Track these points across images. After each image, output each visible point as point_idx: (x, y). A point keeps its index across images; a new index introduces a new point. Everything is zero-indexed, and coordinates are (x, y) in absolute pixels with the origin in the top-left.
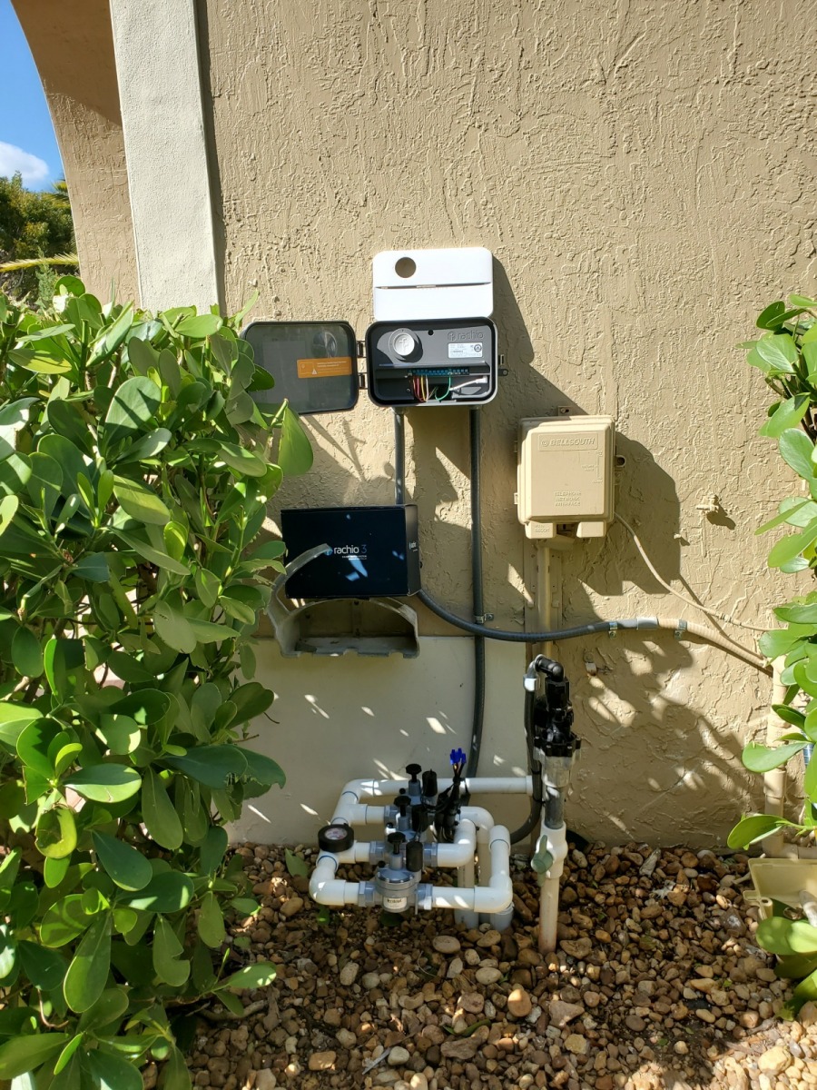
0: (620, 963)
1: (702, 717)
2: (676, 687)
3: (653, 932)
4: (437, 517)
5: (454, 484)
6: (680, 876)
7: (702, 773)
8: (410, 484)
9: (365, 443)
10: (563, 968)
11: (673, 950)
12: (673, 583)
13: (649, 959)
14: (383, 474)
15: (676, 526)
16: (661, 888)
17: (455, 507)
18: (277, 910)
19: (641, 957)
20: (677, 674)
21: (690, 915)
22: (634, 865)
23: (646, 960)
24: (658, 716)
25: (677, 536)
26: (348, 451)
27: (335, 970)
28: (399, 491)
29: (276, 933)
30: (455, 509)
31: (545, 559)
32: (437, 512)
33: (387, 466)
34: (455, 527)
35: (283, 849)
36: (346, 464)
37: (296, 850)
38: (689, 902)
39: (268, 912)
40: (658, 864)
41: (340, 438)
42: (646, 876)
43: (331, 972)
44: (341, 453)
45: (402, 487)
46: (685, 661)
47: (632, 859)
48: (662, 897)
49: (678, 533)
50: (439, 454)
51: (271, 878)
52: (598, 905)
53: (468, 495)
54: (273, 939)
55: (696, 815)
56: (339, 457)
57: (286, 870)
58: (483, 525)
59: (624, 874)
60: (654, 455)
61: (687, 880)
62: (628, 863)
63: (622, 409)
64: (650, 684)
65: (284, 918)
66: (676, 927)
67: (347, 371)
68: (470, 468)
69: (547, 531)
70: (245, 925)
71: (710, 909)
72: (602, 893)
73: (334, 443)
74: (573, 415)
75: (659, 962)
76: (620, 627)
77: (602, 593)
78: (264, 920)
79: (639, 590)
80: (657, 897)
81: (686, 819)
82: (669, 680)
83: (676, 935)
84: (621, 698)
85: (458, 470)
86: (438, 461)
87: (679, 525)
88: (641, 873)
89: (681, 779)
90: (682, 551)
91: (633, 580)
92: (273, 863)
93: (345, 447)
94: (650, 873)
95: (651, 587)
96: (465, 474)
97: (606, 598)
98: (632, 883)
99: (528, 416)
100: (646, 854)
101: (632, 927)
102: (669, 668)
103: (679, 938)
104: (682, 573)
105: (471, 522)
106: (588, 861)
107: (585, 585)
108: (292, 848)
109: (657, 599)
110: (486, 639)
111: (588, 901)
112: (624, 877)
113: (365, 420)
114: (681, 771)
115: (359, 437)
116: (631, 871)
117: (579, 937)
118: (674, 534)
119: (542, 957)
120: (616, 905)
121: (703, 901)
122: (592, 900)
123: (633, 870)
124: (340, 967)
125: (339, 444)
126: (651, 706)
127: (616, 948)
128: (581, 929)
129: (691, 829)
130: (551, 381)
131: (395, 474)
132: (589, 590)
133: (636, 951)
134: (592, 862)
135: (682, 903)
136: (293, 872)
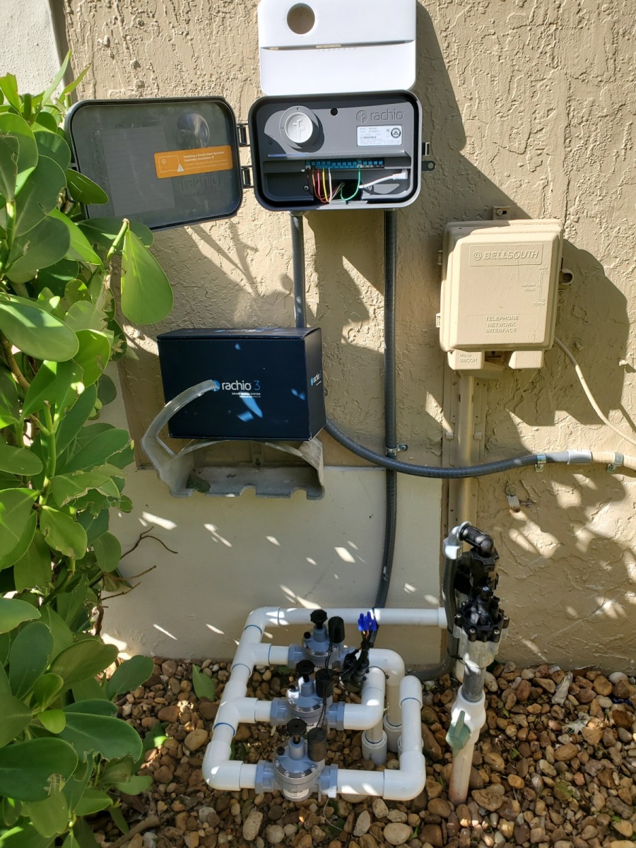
0: (535, 815)
1: (630, 550)
2: (605, 520)
3: (569, 776)
4: (345, 338)
5: (365, 300)
6: (594, 707)
7: (624, 603)
8: (313, 299)
9: (256, 250)
10: (475, 823)
11: (590, 799)
12: (612, 413)
13: (564, 809)
14: (280, 288)
15: (622, 349)
16: (574, 720)
17: (365, 328)
18: (181, 741)
19: (556, 807)
20: (607, 508)
21: (607, 756)
22: (545, 692)
23: (561, 811)
24: (582, 548)
25: (622, 362)
26: (237, 261)
27: (238, 820)
28: (299, 310)
29: (179, 772)
30: (366, 331)
31: (469, 389)
32: (345, 333)
33: (285, 279)
34: (366, 350)
35: (191, 664)
36: (236, 276)
37: (204, 665)
38: (605, 741)
39: (172, 744)
40: (570, 690)
41: (227, 244)
42: (559, 704)
43: (234, 822)
44: (228, 262)
45: (302, 305)
46: (618, 494)
47: (544, 686)
48: (576, 732)
49: (624, 359)
50: (347, 264)
51: (177, 700)
52: (509, 738)
53: (381, 314)
54: (176, 779)
55: (611, 641)
56: (227, 267)
57: (193, 689)
58: (399, 349)
59: (535, 701)
60: (605, 267)
61: (601, 712)
62: (540, 690)
63: (571, 210)
64: (578, 516)
65: (188, 753)
66: (593, 774)
67: (226, 165)
68: (383, 282)
69: (474, 361)
70: (149, 759)
71: (626, 748)
72: (513, 723)
73: (219, 250)
74: (512, 219)
75: (575, 813)
76: (550, 460)
77: (531, 423)
78: (167, 754)
79: (574, 420)
80: (570, 731)
81: (601, 644)
82: (597, 513)
83: (592, 781)
84: (543, 530)
85: (369, 284)
86: (346, 273)
87: (626, 349)
88: (553, 702)
89: (599, 607)
90: (626, 379)
91: (567, 410)
92: (180, 681)
93: (233, 255)
94: (562, 701)
95: (586, 417)
96: (378, 289)
97: (536, 428)
98: (544, 712)
99: (457, 219)
100: (558, 679)
101: (546, 771)
102: (598, 501)
103: (596, 786)
104: (624, 403)
105: (384, 345)
106: (498, 685)
107: (513, 415)
108: (200, 663)
109: (592, 431)
110: (399, 475)
111: (499, 733)
112: (535, 704)
113: (256, 222)
114: (600, 601)
115: (249, 243)
116: (542, 698)
117: (490, 783)
118: (619, 359)
119: (452, 807)
120: (528, 741)
121: (619, 739)
122: (503, 731)
123: (545, 697)
124: (245, 817)
125: (226, 251)
126: (575, 539)
127: (530, 794)
128: (492, 771)
129: (605, 653)
130: (486, 174)
131: (293, 290)
132: (517, 420)
133: (550, 800)
134: (503, 687)
135: (598, 742)
136: (199, 694)
